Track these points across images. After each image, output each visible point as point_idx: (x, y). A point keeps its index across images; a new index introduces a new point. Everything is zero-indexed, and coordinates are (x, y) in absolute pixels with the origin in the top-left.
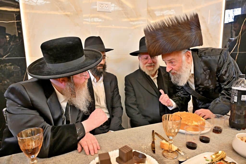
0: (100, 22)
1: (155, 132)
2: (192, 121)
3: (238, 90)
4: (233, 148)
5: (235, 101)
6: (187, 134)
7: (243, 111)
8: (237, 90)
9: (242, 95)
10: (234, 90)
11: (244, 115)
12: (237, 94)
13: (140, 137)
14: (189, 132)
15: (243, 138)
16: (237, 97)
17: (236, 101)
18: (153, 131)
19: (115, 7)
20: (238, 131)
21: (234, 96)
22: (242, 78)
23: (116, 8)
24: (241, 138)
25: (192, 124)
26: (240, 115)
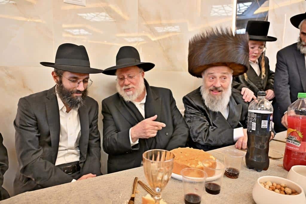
0: (87, 35)
1: (139, 180)
2: (197, 161)
3: (257, 114)
4: (253, 200)
5: (252, 129)
6: (185, 182)
7: (263, 144)
8: (255, 113)
9: (262, 121)
10: (251, 113)
11: (265, 149)
12: (255, 119)
13: (113, 190)
14: (188, 178)
15: (267, 183)
16: (255, 123)
17: (255, 129)
18: (136, 178)
19: (106, 16)
20: (258, 173)
21: (251, 122)
22: (261, 96)
23: (107, 18)
24: (264, 184)
25: (196, 165)
26: (260, 149)
